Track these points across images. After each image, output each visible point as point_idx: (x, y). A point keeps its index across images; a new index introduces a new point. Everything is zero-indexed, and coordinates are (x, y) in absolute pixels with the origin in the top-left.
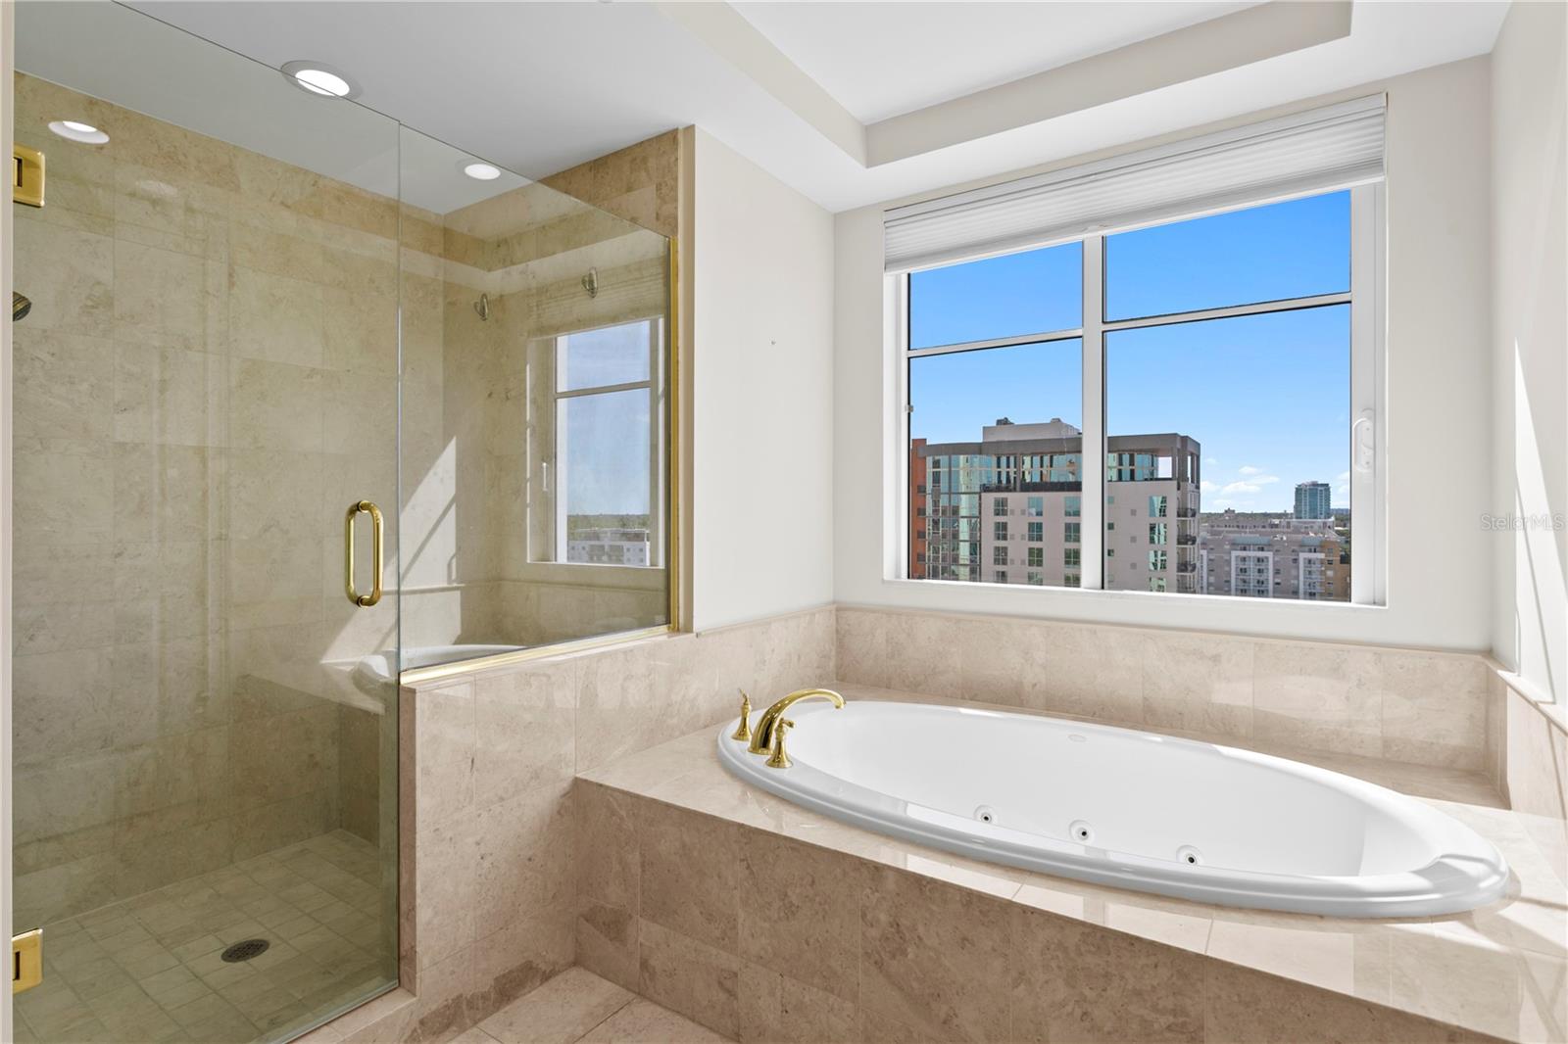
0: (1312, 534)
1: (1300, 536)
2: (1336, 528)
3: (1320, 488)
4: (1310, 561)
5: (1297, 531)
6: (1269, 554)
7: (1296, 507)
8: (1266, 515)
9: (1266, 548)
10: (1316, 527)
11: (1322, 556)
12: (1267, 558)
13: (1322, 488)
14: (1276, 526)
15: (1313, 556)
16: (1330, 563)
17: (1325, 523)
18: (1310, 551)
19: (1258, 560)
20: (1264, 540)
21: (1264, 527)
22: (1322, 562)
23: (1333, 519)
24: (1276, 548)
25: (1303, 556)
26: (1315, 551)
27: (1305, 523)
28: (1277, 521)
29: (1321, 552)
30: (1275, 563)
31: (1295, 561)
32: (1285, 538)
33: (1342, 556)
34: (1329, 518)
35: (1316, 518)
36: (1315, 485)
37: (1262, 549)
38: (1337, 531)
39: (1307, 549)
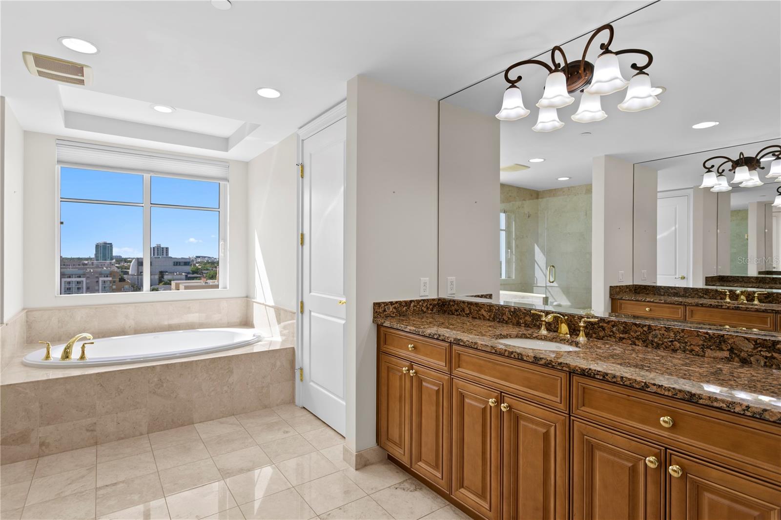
0: (105, 268)
1: (99, 270)
2: (116, 265)
3: (108, 245)
4: (104, 282)
5: (97, 267)
6: (84, 279)
7: (96, 255)
8: (79, 259)
9: (82, 276)
10: (106, 265)
11: (110, 279)
12: (83, 281)
13: (109, 245)
14: (86, 264)
15: (106, 279)
16: (114, 282)
17: (111, 263)
18: (105, 277)
19: (78, 282)
20: (81, 272)
21: (79, 265)
22: (110, 282)
23: (114, 261)
24: (88, 276)
25: (101, 279)
26: (107, 277)
27: (101, 263)
28: (86, 262)
29: (110, 277)
30: (87, 283)
31: (98, 282)
32: (92, 271)
33: (119, 278)
34: (112, 260)
35: (106, 260)
36: (105, 243)
37: (80, 277)
38: (116, 267)
39: (103, 276)
